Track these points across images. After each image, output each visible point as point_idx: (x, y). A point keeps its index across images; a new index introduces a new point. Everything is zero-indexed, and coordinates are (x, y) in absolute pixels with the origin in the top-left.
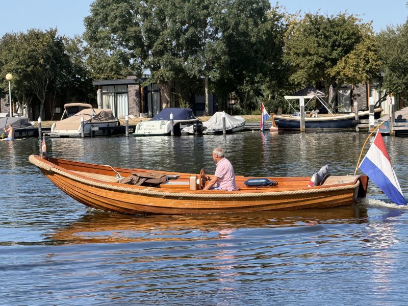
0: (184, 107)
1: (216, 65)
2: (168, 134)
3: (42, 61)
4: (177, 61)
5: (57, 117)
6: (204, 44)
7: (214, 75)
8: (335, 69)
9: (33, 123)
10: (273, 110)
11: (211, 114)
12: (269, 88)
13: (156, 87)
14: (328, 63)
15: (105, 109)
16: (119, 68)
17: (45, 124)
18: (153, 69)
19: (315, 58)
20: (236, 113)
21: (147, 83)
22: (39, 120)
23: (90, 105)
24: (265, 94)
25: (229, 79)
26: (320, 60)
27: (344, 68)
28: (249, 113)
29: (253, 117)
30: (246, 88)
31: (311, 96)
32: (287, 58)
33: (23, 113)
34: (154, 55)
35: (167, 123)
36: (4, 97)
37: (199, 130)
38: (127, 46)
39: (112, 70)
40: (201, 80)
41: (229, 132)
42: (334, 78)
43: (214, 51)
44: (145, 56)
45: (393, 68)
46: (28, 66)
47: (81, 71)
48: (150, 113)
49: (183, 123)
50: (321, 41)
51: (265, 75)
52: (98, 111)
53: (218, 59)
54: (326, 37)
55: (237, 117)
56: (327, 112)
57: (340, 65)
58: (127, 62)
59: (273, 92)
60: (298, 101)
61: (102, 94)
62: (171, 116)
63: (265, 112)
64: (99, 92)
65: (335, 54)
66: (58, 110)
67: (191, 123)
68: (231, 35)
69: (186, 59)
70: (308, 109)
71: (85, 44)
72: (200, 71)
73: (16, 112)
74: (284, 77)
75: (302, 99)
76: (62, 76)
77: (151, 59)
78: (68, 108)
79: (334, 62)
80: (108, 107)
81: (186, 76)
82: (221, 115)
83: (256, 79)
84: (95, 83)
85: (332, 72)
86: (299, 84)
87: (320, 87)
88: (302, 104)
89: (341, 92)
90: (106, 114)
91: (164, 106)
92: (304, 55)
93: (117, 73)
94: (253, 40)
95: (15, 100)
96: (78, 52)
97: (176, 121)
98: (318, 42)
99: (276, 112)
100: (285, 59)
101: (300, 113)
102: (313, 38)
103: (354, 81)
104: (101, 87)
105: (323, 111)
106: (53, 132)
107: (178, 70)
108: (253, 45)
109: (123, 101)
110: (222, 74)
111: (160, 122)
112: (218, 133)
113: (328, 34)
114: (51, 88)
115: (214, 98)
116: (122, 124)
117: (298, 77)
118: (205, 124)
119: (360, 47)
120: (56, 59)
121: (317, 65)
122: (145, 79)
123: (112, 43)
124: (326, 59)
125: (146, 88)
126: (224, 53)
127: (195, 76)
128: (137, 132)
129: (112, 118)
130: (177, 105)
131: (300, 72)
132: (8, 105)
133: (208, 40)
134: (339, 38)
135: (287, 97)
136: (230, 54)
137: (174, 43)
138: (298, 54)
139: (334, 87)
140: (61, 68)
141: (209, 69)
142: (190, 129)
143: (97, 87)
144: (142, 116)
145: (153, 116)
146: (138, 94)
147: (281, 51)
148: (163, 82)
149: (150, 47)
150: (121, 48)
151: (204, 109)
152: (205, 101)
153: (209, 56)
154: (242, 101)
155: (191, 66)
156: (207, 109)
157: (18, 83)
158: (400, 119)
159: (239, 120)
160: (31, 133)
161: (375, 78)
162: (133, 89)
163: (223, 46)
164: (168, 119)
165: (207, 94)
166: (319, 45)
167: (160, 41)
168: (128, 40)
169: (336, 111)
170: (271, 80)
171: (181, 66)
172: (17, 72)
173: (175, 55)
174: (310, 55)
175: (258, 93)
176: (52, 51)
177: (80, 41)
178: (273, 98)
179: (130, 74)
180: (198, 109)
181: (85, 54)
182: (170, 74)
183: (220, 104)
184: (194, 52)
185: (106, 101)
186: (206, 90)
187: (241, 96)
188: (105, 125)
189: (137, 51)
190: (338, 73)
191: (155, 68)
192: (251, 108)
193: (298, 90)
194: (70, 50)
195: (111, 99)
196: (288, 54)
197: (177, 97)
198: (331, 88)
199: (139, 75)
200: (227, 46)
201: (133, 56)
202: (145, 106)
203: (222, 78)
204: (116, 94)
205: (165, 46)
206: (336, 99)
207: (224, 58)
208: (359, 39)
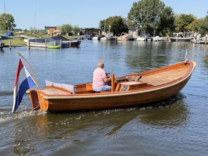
0: (149, 35)
1: (157, 25)
2: (144, 41)
3: (117, 23)
4: (148, 24)
5: (119, 36)
6: (155, 20)
7: (157, 27)
8: (187, 27)
9: (114, 37)
10: (170, 36)
11: (155, 36)
12: (169, 31)
13: (142, 30)
14: (185, 26)
15: (130, 34)
16: (135, 25)
17: (117, 37)
18: (143, 26)
19: (182, 24)
20: (161, 36)
21: (141, 29)
22: (115, 36)
23: (127, 33)
24: (168, 32)
25: (160, 28)
26: (183, 25)
27: (189, 27)
28: (164, 37)
29: (165, 37)
30: (164, 31)
31: (180, 33)
32: (175, 24)
33: (112, 34)
34: (143, 22)
35: (144, 38)
36: (108, 31)
37: (152, 40)
38: (137, 20)
39: (133, 25)
40: (153, 28)
41: (159, 41)
42: (186, 29)
43: (157, 22)
44: (141, 22)
45: (201, 27)
46: (114, 24)
47: (125, 25)
48: (140, 36)
49: (148, 38)
50: (184, 20)
51: (169, 28)
52: (129, 35)
53: (158, 23)
54: (185, 19)
55: (161, 37)
56: (183, 37)
57: (188, 26)
58: (136, 24)
59: (170, 32)
60: (176, 34)
61: (130, 31)
62: (146, 37)
63: (168, 36)
64: (129, 30)
65: (187, 24)
66: (119, 34)
67: (150, 38)
68: (162, 18)
69: (150, 23)
70: (179, 36)
71: (127, 19)
72: (153, 26)
73: (110, 34)
74: (173, 29)
75: (177, 34)
76: (121, 27)
77: (142, 23)
78: (122, 34)
79: (186, 25)
80: (131, 34)
81: (150, 27)
82: (157, 37)
83: (167, 29)
84: (128, 28)
85: (186, 28)
86: (177, 30)
87: (182, 31)
88: (177, 35)
89: (187, 33)
90: (131, 36)
91: (144, 34)
92: (179, 23)
93: (134, 26)
94: (167, 19)
95: (110, 32)
96: (125, 21)
97: (146, 38)
98: (183, 20)
99: (171, 37)
100: (174, 24)
101: (177, 37)
102: (182, 19)
103: (191, 30)
104: (130, 29)
105: (182, 37)
106: (118, 39)
107: (148, 26)
108: (167, 21)
109: (135, 33)
110: (159, 27)
111: (142, 38)
112: (156, 41)
113: (186, 19)
114: (119, 29)
115: (156, 33)
116: (134, 38)
117: (177, 29)
118: (153, 39)
119: (193, 22)
120: (120, 23)
121: (182, 26)
122: (140, 28)
123: (134, 19)
124: (185, 25)
125: (140, 30)
126: (160, 22)
127: (152, 27)
128: (137, 40)
129: (132, 36)
130: (147, 34)
131: (178, 27)
132: (109, 33)
133: (156, 19)
134: (188, 20)
135: (174, 33)
136: (161, 22)
137: (148, 20)
138: (178, 23)
139: (186, 31)
140: (121, 25)
141: (156, 26)
142: (150, 40)
143: (129, 29)
144: (138, 36)
145: (141, 36)
146: (138, 31)
147: (173, 22)
148: (144, 29)
149: (142, 20)
150: (136, 20)
151: (153, 35)
152: (154, 33)
153: (156, 23)
154: (163, 34)
155: (151, 25)
156: (154, 35)
157: (111, 28)
158: (201, 40)
159: (162, 38)
160: (113, 39)
161: (196, 29)
162: (137, 30)
163: (160, 21)
164: (145, 37)
165: (154, 32)
166: (183, 21)
167: (145, 19)
168: (137, 19)
169: (185, 37)
170: (170, 29)
171: (149, 25)
172: (111, 25)
173: (148, 22)
174: (181, 23)
175: (167, 32)
176: (120, 21)
177: (126, 19)
178: (170, 33)
179: (137, 27)
180: (152, 35)
181: (127, 22)
182: (146, 27)
183: (157, 34)
184: (152, 22)
185: (130, 32)
186: (154, 31)
187: (163, 33)
188: (130, 38)
189: (139, 21)
190: (187, 28)
191: (143, 25)
192: (165, 35)
193: (176, 32)
194: (124, 21)
195: (132, 32)
196: (175, 23)
197: (147, 32)
198: (185, 32)
199: (139, 27)
200: (161, 21)
201: (138, 22)
202: (139, 34)
203: (158, 28)
204: (133, 31)
205: (146, 20)
206: (186, 34)
207: (160, 23)
208: (193, 20)
